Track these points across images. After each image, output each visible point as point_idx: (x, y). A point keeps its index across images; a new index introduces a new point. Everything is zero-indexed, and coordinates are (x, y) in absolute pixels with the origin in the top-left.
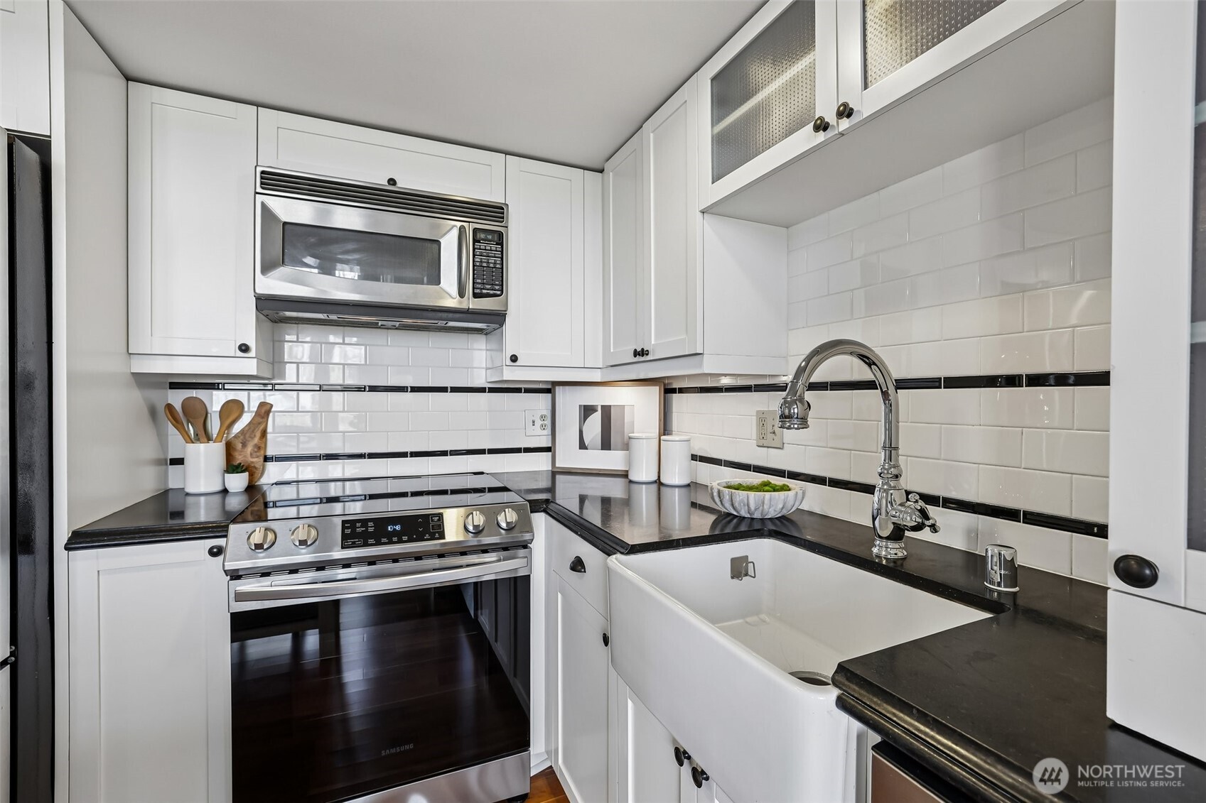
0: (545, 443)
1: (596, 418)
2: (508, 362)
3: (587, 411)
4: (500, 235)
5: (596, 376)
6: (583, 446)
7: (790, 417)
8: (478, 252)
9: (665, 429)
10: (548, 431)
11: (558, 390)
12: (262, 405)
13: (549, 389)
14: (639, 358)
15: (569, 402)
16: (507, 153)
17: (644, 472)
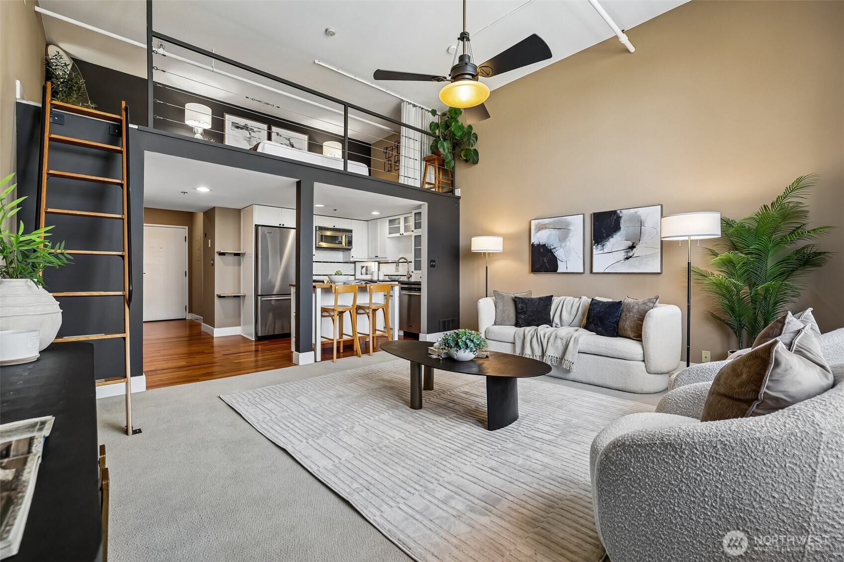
0: (353, 274)
2: (350, 257)
3: (363, 267)
4: (352, 235)
5: (365, 260)
6: (362, 274)
7: (395, 265)
8: (348, 238)
9: (379, 269)
10: (354, 271)
11: (356, 263)
13: (354, 262)
14: (375, 257)
15: (359, 265)
16: (352, 219)
17: (375, 278)
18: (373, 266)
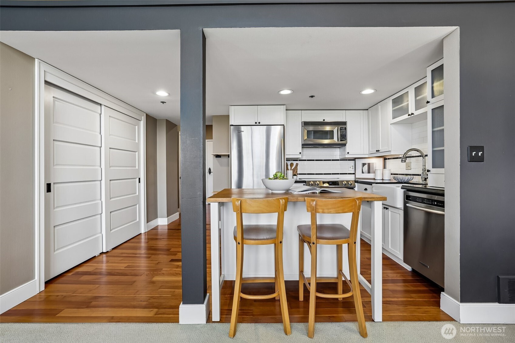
0: (353, 172)
1: (366, 166)
2: (347, 154)
3: (364, 165)
4: (346, 128)
5: (367, 156)
6: (363, 173)
7: (403, 160)
8: (341, 132)
9: (385, 167)
10: (354, 169)
11: (356, 160)
12: (297, 164)
13: (354, 159)
14: (377, 152)
15: (359, 163)
16: (346, 110)
17: (379, 177)
18: (377, 163)
